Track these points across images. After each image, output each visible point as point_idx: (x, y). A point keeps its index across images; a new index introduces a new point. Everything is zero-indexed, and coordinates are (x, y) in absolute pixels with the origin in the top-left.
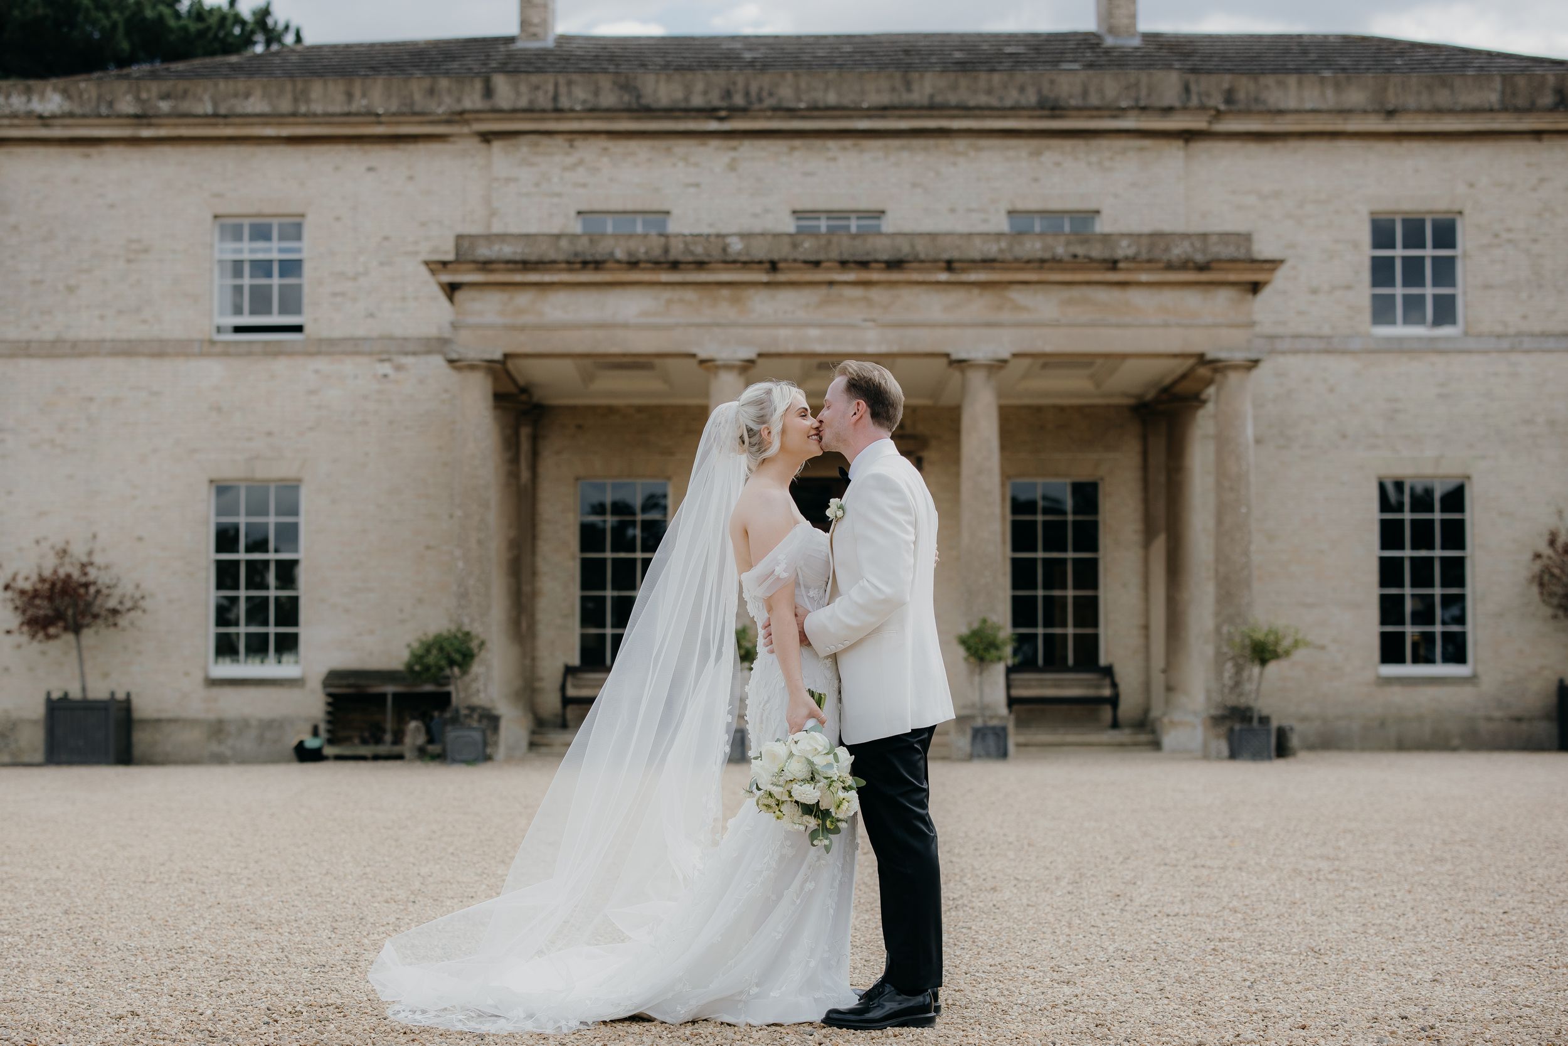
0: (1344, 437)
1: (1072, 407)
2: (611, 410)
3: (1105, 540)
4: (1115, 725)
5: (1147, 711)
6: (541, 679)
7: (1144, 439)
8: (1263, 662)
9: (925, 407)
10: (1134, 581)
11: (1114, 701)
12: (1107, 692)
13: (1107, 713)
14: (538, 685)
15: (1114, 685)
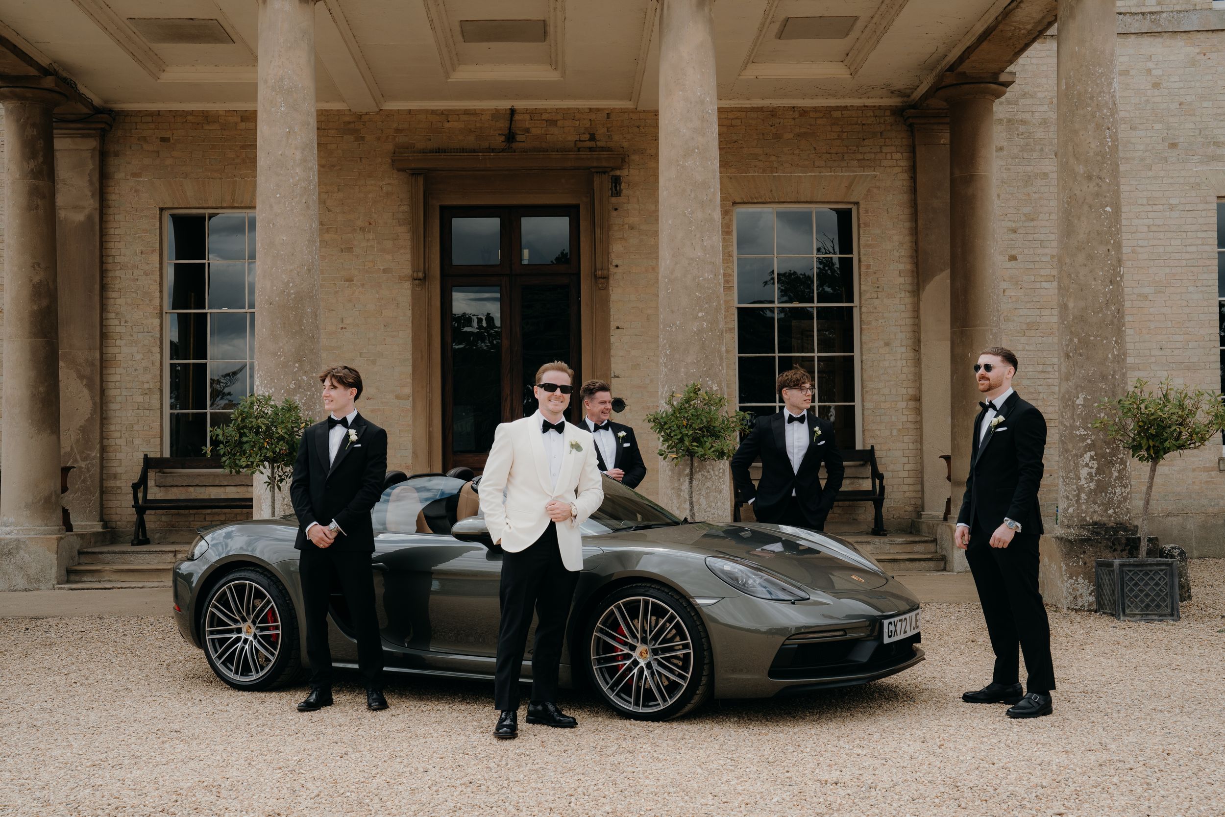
0: (1173, 146)
1: (815, 109)
2: (206, 117)
3: (861, 284)
4: (879, 529)
5: (919, 510)
6: (115, 477)
7: (912, 150)
8: (1156, 454)
9: (622, 111)
10: (901, 337)
11: (877, 497)
12: (866, 485)
13: (867, 512)
14: (111, 483)
15: (877, 475)
